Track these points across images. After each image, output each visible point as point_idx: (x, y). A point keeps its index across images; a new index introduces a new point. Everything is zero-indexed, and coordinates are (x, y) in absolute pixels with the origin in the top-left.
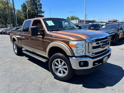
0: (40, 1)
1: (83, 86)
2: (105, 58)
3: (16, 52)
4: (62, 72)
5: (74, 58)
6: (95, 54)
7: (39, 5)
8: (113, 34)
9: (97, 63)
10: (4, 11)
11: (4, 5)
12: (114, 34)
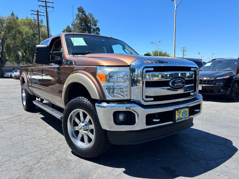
0: (97, 24)
1: (125, 172)
2: (182, 111)
3: (25, 103)
4: (86, 139)
5: (105, 104)
6: (152, 99)
7: (94, 30)
8: (225, 77)
9: (158, 120)
10: (32, 40)
11: (32, 29)
12: (228, 77)
